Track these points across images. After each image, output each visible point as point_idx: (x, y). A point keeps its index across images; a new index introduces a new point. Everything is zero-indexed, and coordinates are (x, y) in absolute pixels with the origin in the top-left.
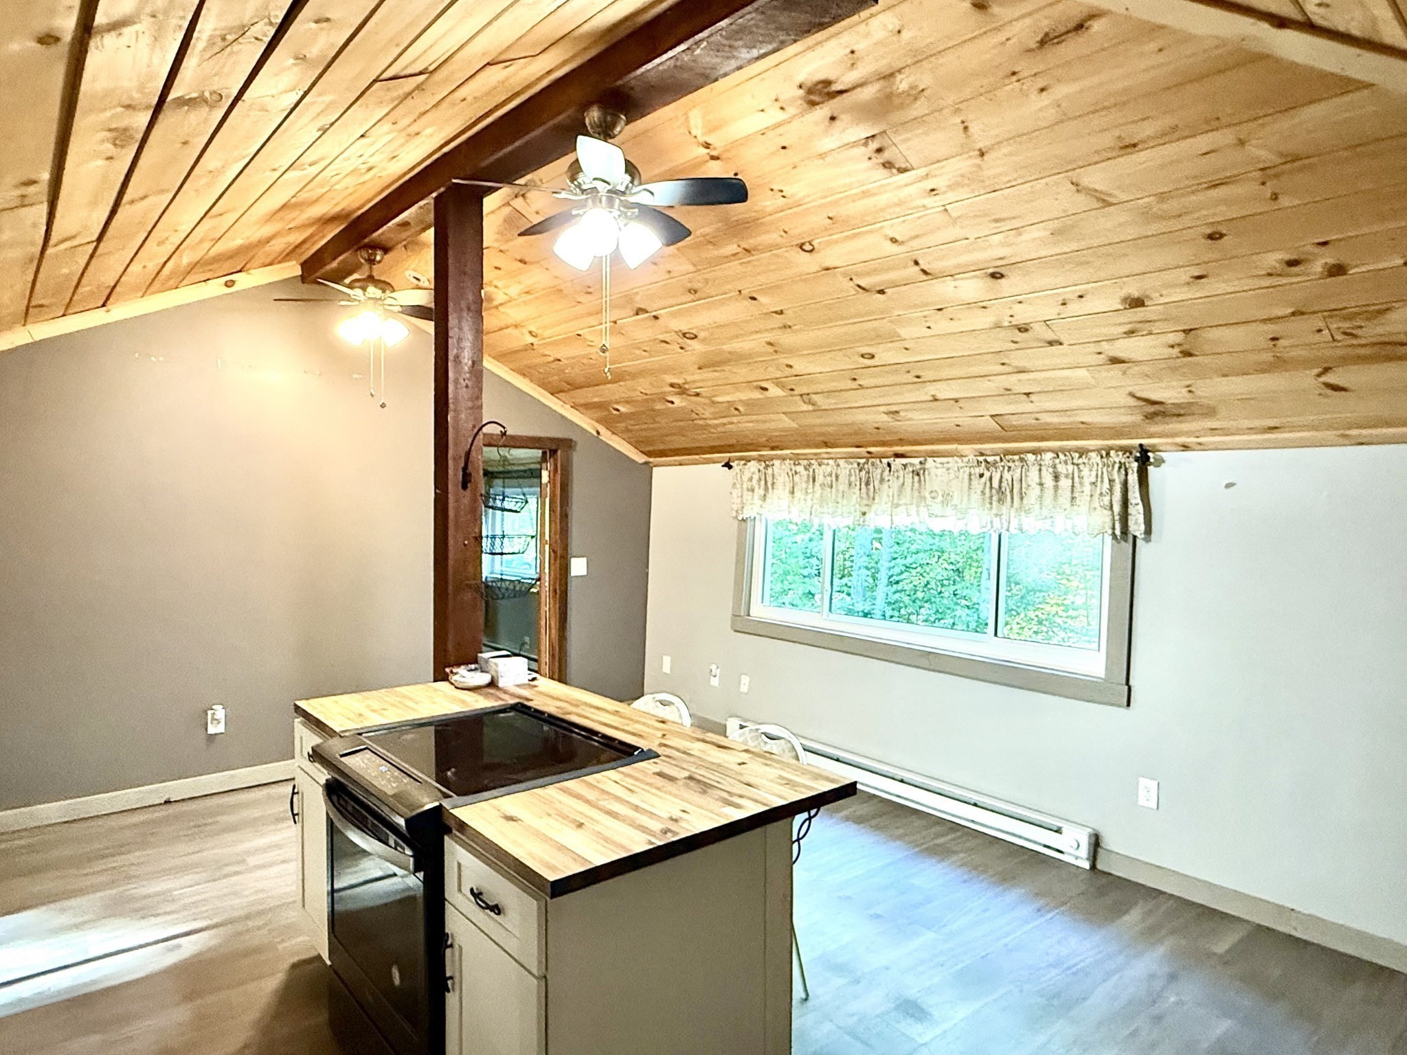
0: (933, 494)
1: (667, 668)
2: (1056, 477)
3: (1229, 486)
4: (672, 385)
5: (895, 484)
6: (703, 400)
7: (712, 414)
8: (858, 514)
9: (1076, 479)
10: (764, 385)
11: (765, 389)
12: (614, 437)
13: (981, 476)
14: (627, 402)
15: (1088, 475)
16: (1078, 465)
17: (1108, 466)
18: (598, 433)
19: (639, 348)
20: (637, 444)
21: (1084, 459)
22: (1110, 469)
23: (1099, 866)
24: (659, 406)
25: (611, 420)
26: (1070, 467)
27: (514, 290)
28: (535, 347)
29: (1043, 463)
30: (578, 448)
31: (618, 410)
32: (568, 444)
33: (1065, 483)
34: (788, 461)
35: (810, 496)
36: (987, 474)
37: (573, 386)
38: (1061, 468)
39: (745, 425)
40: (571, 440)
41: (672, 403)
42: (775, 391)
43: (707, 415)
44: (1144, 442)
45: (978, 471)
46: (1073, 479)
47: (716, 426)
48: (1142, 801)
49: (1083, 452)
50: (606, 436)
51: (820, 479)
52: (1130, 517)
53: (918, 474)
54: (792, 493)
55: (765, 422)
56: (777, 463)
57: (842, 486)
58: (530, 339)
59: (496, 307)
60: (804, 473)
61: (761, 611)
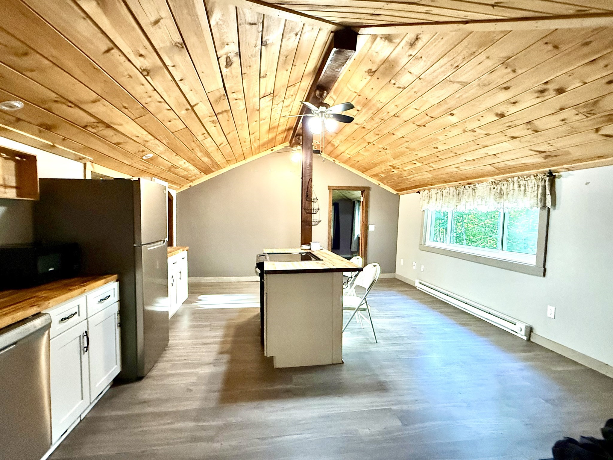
0: (479, 197)
1: (402, 263)
2: (519, 187)
3: (587, 184)
4: (390, 166)
5: (467, 194)
6: (400, 170)
7: (407, 174)
8: (455, 206)
9: (527, 186)
10: (414, 162)
11: (415, 164)
12: (385, 186)
13: (494, 188)
14: (382, 173)
15: (531, 184)
16: (527, 181)
17: (537, 180)
18: (379, 184)
19: (375, 155)
20: (393, 187)
21: (528, 178)
22: (538, 181)
23: (532, 340)
24: (391, 173)
25: (382, 180)
26: (524, 182)
27: (338, 142)
28: (351, 158)
29: (514, 181)
30: (372, 190)
31: (381, 176)
32: (368, 188)
33: (522, 188)
34: (436, 189)
35: (441, 201)
36: (496, 188)
37: (367, 170)
38: (522, 183)
39: (417, 178)
40: (369, 187)
41: (394, 172)
42: (418, 164)
43: (406, 175)
44: (551, 168)
45: (492, 187)
46: (525, 186)
47: (411, 178)
48: (549, 315)
49: (528, 176)
50: (382, 185)
51: (444, 195)
52: (547, 200)
53: (474, 190)
54: (436, 200)
55: (423, 175)
56: (432, 190)
57: (451, 196)
58: (349, 156)
59: (337, 147)
60: (440, 193)
61: (429, 243)
